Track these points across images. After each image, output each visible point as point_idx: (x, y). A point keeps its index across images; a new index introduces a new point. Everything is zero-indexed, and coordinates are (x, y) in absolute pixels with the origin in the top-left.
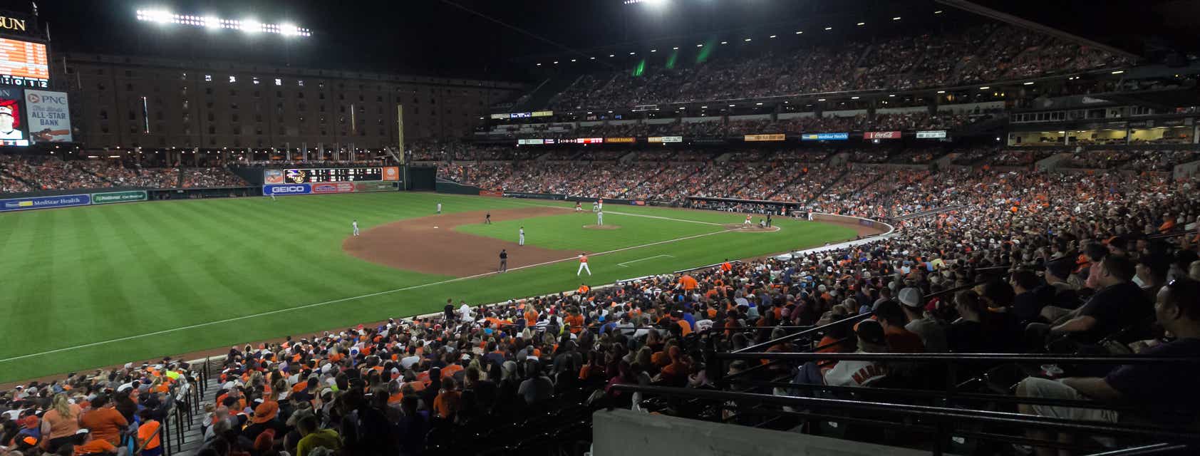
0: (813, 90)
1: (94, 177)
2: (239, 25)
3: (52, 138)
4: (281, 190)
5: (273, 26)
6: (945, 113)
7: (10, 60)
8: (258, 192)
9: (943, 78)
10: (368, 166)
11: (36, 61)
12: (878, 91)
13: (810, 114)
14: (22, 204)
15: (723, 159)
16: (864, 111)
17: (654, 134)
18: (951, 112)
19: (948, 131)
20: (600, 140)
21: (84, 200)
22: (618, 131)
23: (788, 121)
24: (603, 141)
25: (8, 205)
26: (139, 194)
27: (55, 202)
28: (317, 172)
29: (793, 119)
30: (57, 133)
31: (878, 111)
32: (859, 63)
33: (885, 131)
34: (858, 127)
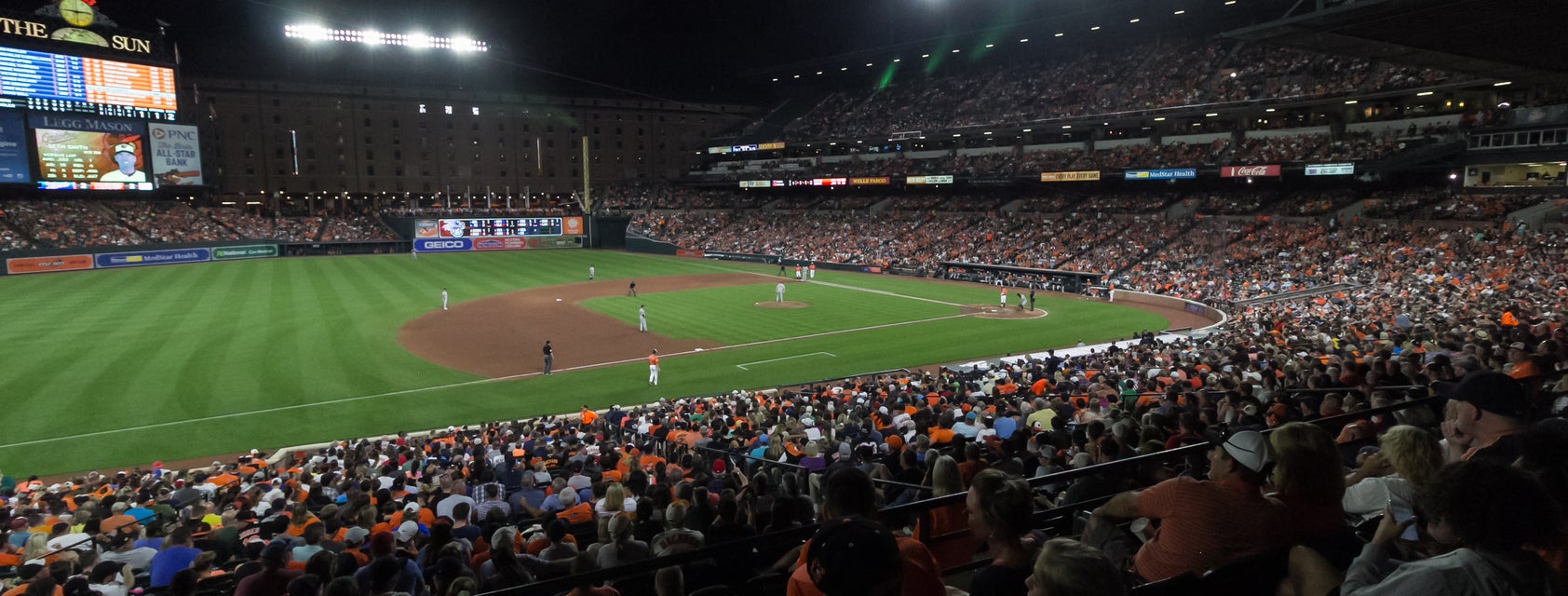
0: (1148, 104)
1: (220, 227)
2: (402, 40)
3: (179, 180)
4: (435, 245)
5: (443, 40)
6: (1356, 135)
7: (132, 88)
8: (408, 248)
9: (1357, 79)
10: (544, 215)
11: (162, 89)
12: (1247, 104)
13: (1144, 141)
14: (130, 259)
15: (1011, 208)
16: (1228, 135)
17: (915, 173)
18: (1367, 135)
19: (1357, 164)
20: (843, 181)
21: (203, 255)
22: (868, 169)
23: (1109, 151)
24: (847, 182)
25: (113, 260)
26: (269, 248)
27: (169, 258)
28: (480, 223)
29: (1118, 147)
30: (185, 175)
31: (1250, 135)
32: (1226, 62)
33: (1255, 164)
34: (1213, 159)
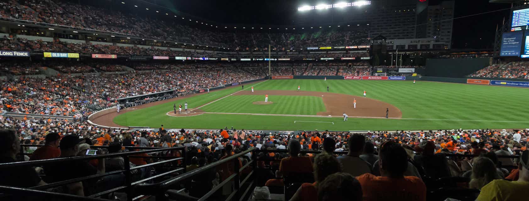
14: (502, 83)
25: (496, 83)
27: (517, 84)
